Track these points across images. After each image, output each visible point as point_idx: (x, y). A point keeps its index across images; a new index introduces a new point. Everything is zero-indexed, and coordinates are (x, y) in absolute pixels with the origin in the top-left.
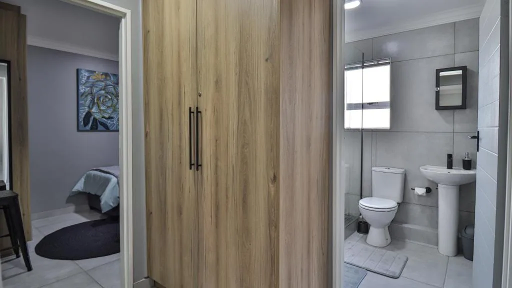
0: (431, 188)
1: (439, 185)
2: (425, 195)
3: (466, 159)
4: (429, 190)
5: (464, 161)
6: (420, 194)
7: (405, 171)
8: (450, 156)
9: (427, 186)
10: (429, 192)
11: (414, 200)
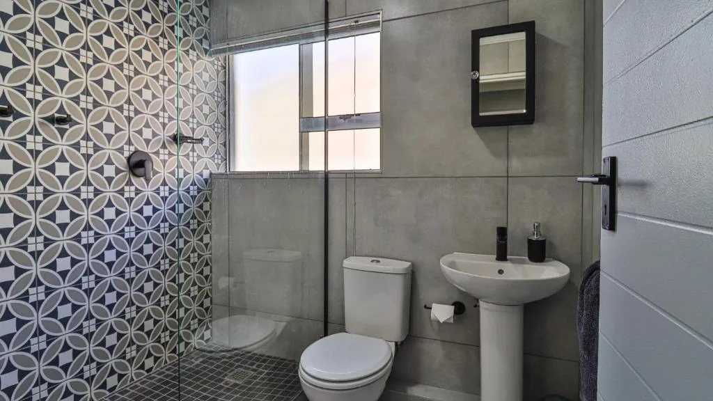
0: (464, 302)
1: (482, 304)
2: (452, 321)
3: (535, 238)
4: (459, 309)
5: (530, 242)
6: (442, 321)
7: (413, 265)
8: (502, 232)
9: (456, 298)
10: (460, 314)
11: (430, 332)
